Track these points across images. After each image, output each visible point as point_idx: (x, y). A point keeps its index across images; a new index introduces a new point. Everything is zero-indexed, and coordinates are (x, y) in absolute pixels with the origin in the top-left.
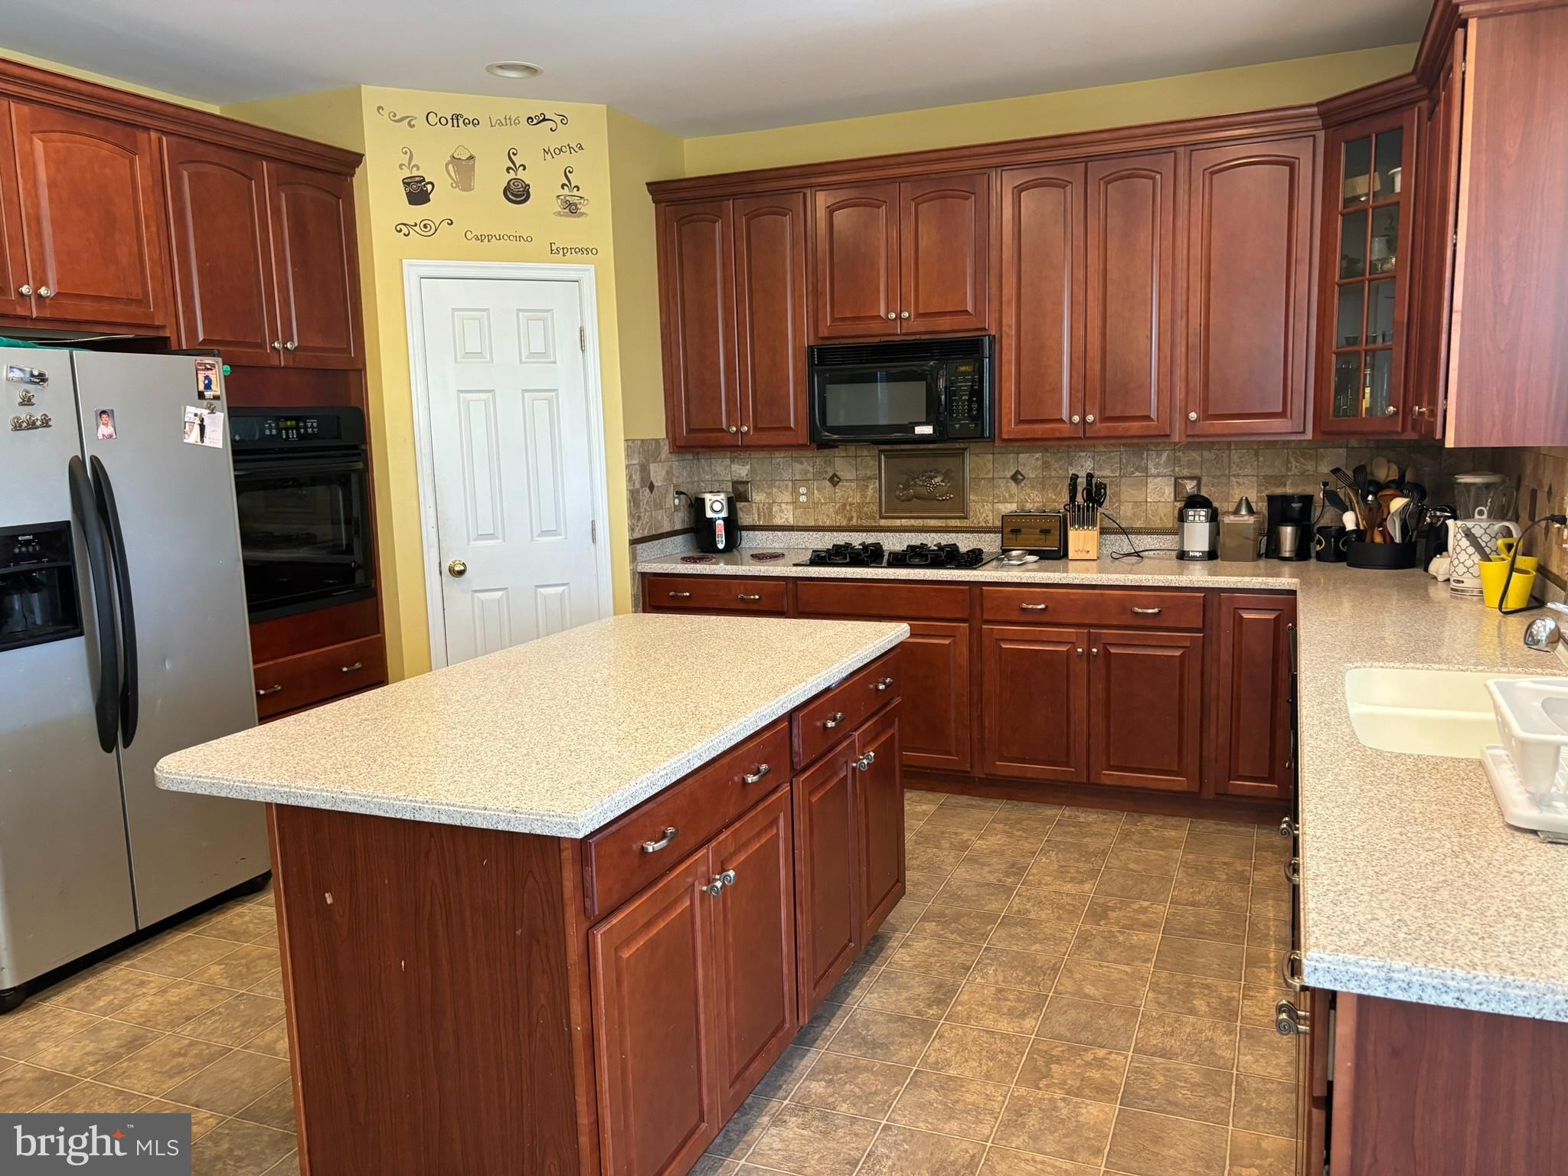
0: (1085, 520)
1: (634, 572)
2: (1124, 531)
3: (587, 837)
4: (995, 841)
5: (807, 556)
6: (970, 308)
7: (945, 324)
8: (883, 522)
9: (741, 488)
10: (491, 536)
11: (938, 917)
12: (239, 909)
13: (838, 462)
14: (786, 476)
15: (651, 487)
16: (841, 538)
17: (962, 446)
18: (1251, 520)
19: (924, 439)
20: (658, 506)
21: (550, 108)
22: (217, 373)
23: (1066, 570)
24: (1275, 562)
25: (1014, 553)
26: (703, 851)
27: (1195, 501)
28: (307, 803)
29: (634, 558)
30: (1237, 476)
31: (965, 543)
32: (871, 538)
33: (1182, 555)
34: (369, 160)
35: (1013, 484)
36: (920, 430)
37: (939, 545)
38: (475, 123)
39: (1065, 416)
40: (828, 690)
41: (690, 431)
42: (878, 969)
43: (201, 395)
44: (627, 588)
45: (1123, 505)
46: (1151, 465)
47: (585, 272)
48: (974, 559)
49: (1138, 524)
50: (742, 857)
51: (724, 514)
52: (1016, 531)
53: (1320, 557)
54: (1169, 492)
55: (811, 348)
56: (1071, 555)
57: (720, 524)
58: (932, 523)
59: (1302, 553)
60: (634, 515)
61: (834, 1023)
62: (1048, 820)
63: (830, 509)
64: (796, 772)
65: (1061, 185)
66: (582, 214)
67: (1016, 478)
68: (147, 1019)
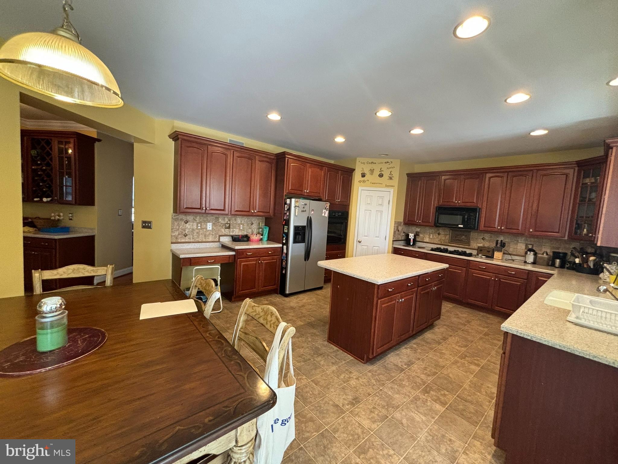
0: (499, 250)
1: (392, 247)
2: (510, 254)
3: (379, 285)
4: (465, 315)
5: (430, 249)
6: (475, 201)
7: (469, 204)
8: (449, 244)
9: (417, 233)
10: (367, 236)
11: (448, 326)
12: (318, 291)
13: (440, 230)
14: (428, 232)
15: (398, 231)
16: (439, 246)
17: (471, 230)
18: (546, 256)
19: (460, 228)
20: (399, 234)
21: (389, 160)
22: (328, 205)
23: (493, 261)
24: (553, 267)
25: (480, 255)
26: (398, 294)
27: (530, 250)
28: (338, 271)
29: (393, 244)
30: (544, 246)
31: (468, 251)
32: (446, 247)
33: (525, 262)
34: (356, 170)
35: (482, 240)
36: (459, 226)
37: (462, 251)
38: (375, 163)
39: (496, 226)
40: (428, 273)
41: (408, 221)
42: (432, 331)
43: (326, 208)
44: (391, 249)
45: (511, 248)
46: (519, 240)
47: (392, 190)
48: (470, 255)
49: (514, 253)
50: (406, 298)
51: (413, 238)
52: (481, 250)
53: (568, 268)
54: (523, 247)
55: (437, 207)
56: (494, 258)
57: (412, 240)
58: (461, 246)
59: (562, 266)
60: (394, 236)
61: (420, 337)
62: (480, 315)
63: (437, 240)
64: (418, 287)
65: (502, 177)
66: (392, 180)
67: (483, 239)
68: (305, 303)
